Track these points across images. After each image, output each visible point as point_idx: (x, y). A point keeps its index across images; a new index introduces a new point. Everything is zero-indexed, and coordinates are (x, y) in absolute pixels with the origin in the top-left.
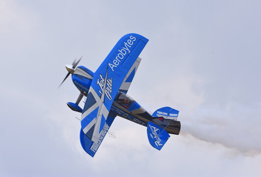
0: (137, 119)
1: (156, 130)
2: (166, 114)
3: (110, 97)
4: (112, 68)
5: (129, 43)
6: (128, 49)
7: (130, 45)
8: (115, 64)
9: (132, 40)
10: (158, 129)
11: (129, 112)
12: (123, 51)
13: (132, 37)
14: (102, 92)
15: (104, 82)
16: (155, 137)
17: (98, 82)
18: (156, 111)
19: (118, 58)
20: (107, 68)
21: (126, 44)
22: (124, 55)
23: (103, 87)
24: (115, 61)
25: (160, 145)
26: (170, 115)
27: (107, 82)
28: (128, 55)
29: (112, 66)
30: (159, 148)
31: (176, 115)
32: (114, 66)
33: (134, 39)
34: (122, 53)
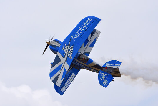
0: (93, 69)
1: (104, 75)
2: (113, 65)
3: (71, 57)
4: (73, 39)
5: (87, 23)
6: (86, 26)
7: (87, 24)
8: (76, 36)
9: (89, 20)
10: (106, 74)
11: (87, 65)
12: (82, 28)
13: (89, 19)
14: (65, 54)
15: (67, 48)
16: (104, 79)
17: (63, 48)
18: (106, 64)
19: (78, 32)
20: (70, 39)
21: (85, 23)
22: (83, 30)
23: (66, 51)
24: (76, 35)
25: (106, 84)
26: (116, 65)
27: (69, 48)
28: (86, 30)
29: (74, 38)
30: (106, 86)
31: (119, 65)
32: (75, 37)
33: (91, 20)
34: (81, 29)
